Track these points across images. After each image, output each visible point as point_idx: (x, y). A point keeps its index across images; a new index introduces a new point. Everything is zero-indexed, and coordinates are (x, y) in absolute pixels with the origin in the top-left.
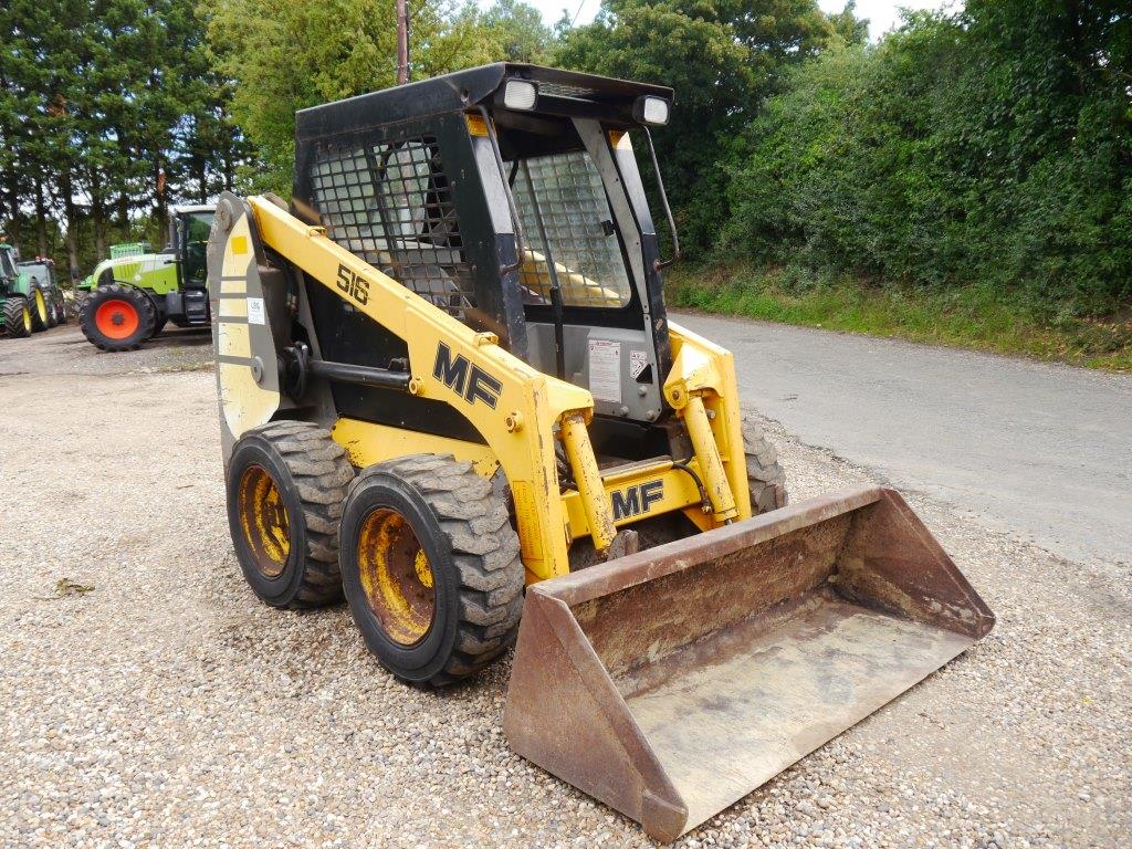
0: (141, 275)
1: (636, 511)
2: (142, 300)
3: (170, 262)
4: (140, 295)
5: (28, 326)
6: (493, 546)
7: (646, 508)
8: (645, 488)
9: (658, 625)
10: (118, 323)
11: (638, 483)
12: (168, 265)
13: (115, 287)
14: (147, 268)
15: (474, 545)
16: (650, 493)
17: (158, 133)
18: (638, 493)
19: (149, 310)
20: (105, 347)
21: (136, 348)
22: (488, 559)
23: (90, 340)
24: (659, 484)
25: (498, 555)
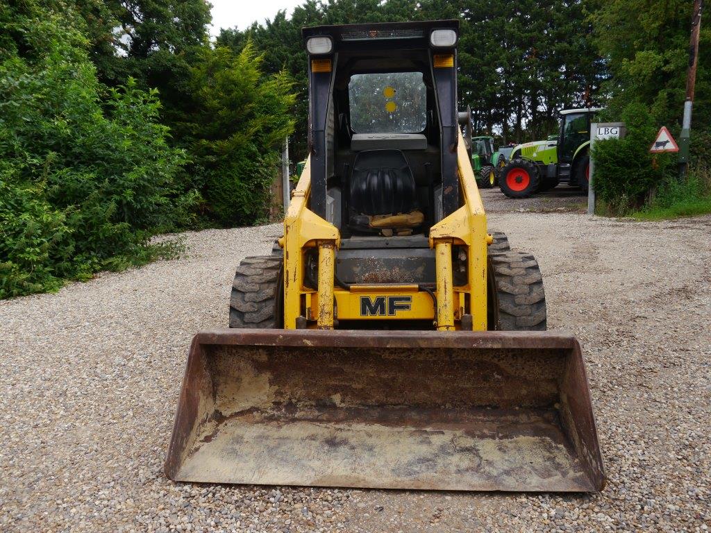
0: (537, 153)
1: (383, 312)
2: (532, 168)
3: (552, 145)
4: (532, 165)
5: (492, 182)
6: (252, 309)
7: (392, 312)
8: (392, 300)
9: (333, 382)
10: (519, 181)
11: (387, 295)
12: (553, 148)
13: (518, 160)
14: (541, 149)
15: (241, 306)
16: (397, 303)
17: (587, 64)
18: (387, 302)
19: (536, 174)
20: (510, 195)
21: (526, 197)
22: (247, 316)
23: (502, 191)
24: (408, 299)
25: (254, 315)
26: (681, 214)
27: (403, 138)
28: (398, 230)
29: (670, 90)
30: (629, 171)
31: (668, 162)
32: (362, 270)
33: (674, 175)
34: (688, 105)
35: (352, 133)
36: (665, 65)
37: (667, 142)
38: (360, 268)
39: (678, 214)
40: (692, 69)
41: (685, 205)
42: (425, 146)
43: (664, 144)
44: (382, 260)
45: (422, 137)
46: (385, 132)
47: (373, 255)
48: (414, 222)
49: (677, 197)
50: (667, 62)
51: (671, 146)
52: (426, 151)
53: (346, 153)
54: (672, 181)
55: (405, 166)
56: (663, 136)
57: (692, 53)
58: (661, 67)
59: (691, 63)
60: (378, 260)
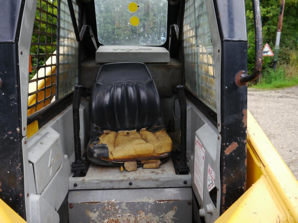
26: (278, 87)
27: (146, 51)
28: (143, 162)
29: (268, 26)
30: (251, 65)
31: (269, 61)
32: (100, 215)
33: (270, 67)
34: (279, 34)
35: (99, 45)
36: (267, 14)
37: (268, 51)
38: (97, 213)
39: (276, 87)
40: (281, 16)
41: (278, 82)
42: (167, 59)
43: (267, 52)
44: (124, 204)
45: (163, 50)
46: (129, 44)
47: (113, 197)
48: (163, 151)
49: (274, 78)
50: (268, 12)
51: (270, 53)
52: (168, 64)
53: (91, 64)
54: (271, 71)
55: (149, 80)
56: (267, 48)
57: (282, 8)
58: (265, 15)
59: (281, 13)
60: (120, 204)
